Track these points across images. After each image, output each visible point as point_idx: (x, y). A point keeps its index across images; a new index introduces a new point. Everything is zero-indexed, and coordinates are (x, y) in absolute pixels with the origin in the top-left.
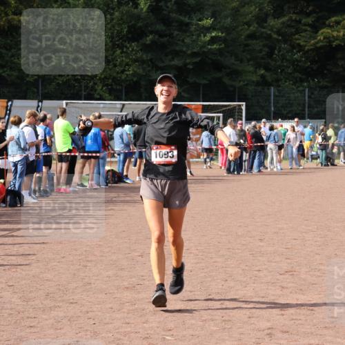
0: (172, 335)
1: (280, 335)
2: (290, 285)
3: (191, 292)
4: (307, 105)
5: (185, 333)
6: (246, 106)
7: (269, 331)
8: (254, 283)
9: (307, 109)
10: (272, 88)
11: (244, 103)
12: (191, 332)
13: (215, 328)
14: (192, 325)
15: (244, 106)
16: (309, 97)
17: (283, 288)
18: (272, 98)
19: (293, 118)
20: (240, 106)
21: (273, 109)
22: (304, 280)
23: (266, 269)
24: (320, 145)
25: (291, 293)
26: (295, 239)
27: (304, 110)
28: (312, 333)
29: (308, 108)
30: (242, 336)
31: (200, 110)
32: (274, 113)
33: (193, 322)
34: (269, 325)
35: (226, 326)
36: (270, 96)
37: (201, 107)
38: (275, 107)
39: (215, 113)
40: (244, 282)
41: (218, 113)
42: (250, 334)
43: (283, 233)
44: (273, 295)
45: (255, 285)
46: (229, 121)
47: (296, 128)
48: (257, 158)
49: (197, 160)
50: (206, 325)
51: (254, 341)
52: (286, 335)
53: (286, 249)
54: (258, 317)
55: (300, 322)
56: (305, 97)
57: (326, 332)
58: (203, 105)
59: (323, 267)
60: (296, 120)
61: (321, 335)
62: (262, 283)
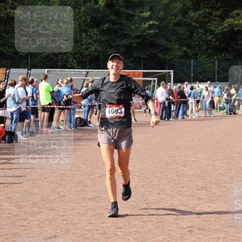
0: (122, 232)
1: (197, 231)
2: (204, 197)
3: (135, 202)
4: (216, 72)
5: (130, 230)
6: (174, 73)
7: (190, 229)
8: (179, 196)
9: (216, 75)
10: (192, 60)
11: (172, 71)
12: (135, 229)
13: (152, 227)
14: (135, 224)
15: (172, 73)
16: (218, 66)
17: (200, 199)
18: (192, 67)
19: (206, 82)
20: (169, 72)
21: (192, 75)
22: (214, 193)
23: (188, 186)
24: (226, 100)
25: (205, 202)
26: (208, 165)
27: (214, 76)
28: (220, 230)
29: (218, 74)
30: (171, 232)
31: (142, 76)
32: (194, 78)
33: (136, 222)
34: (189, 225)
35: (160, 225)
36: (191, 65)
37: (142, 73)
38: (194, 73)
39: (152, 78)
40: (172, 195)
41: (154, 77)
42: (176, 231)
43: (200, 161)
44: (193, 204)
45: (180, 197)
46: (162, 83)
47: (208, 88)
48: (181, 109)
49: (139, 110)
50: (146, 224)
51: (179, 235)
52: (201, 232)
53: (202, 172)
54: (181, 219)
55: (211, 222)
56: (215, 66)
57: (229, 229)
58: (143, 72)
59: (227, 185)
60: (209, 82)
61: (226, 231)
62: (185, 196)
